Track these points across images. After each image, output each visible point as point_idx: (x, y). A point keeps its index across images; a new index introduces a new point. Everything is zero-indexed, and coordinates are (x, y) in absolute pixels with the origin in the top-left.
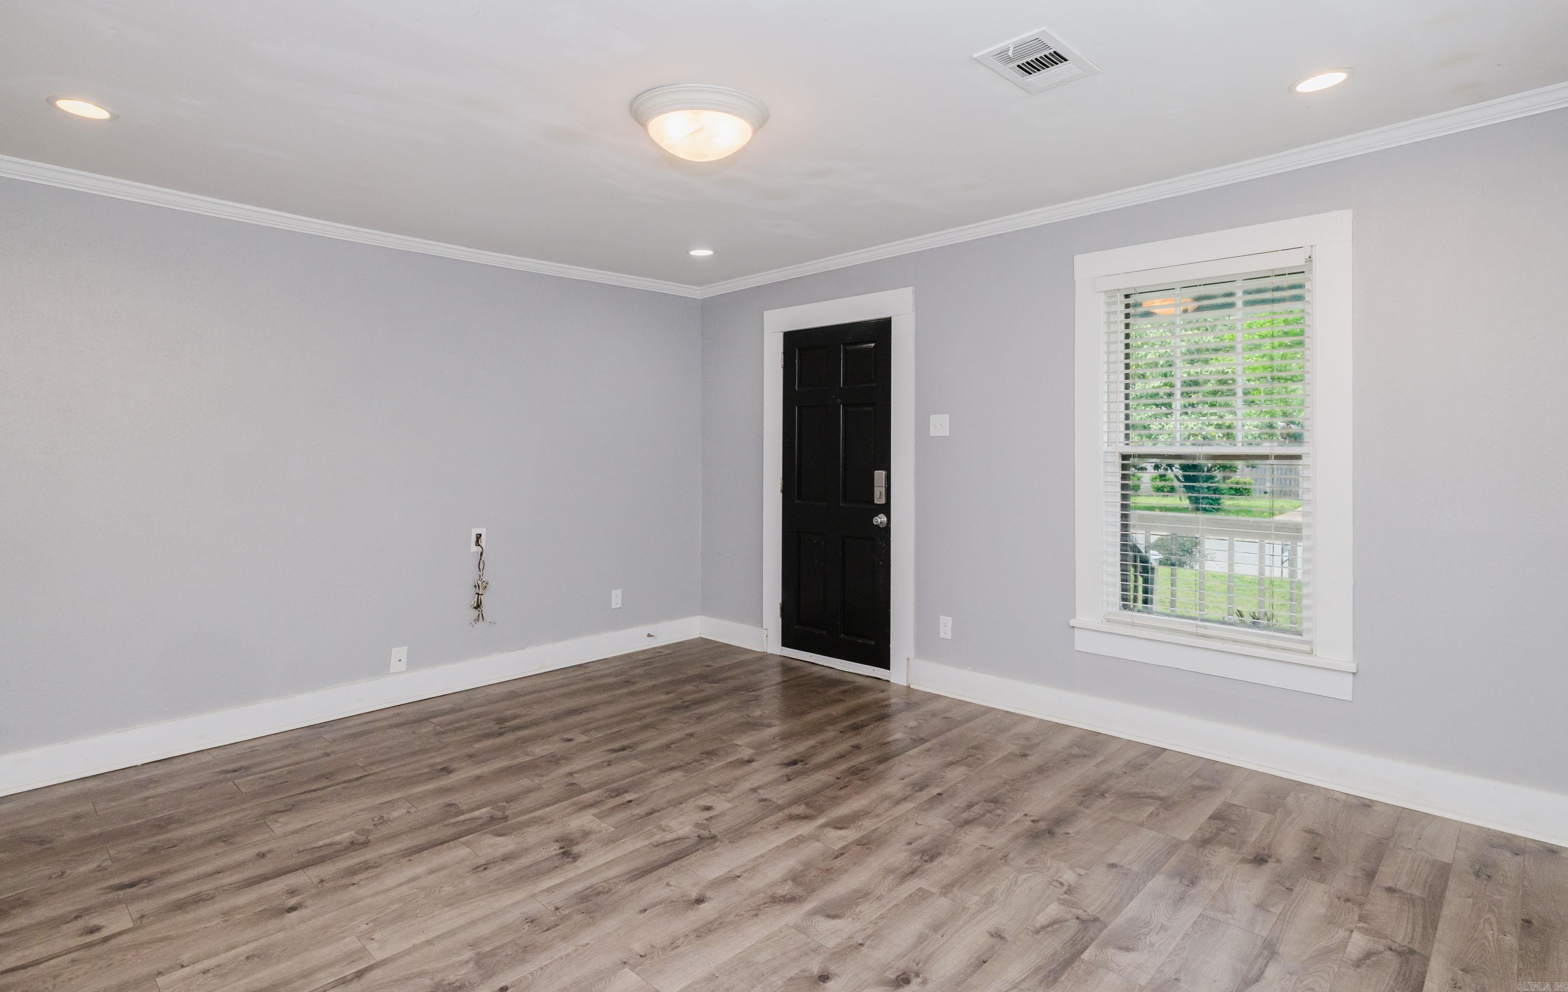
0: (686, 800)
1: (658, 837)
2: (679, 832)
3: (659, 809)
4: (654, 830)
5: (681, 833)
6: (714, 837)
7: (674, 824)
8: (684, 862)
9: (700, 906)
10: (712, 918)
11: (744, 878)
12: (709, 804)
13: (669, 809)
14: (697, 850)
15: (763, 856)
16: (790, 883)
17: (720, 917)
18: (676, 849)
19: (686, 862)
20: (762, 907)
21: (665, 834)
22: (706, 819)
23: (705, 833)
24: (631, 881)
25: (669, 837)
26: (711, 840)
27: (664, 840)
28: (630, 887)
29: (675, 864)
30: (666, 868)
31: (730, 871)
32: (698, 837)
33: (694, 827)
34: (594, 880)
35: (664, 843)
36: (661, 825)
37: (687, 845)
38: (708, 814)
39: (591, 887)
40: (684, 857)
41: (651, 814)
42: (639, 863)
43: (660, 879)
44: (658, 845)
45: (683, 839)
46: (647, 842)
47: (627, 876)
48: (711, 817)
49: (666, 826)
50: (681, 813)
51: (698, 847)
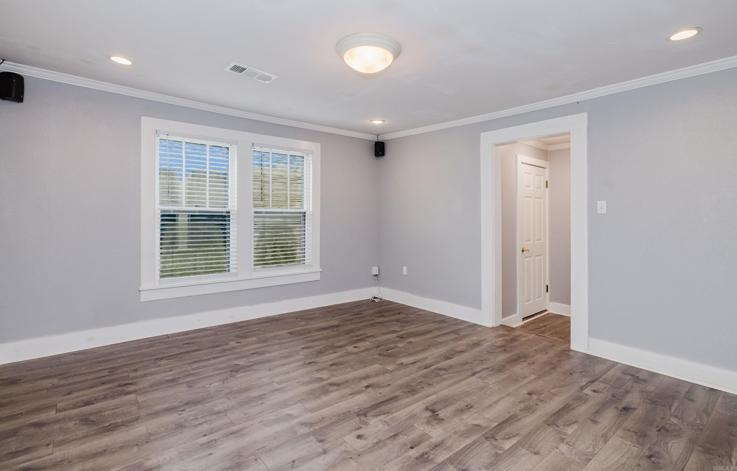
0: (373, 446)
1: (388, 418)
2: (377, 420)
3: (391, 439)
4: (391, 422)
5: (376, 420)
6: (358, 415)
7: (380, 426)
8: (374, 403)
9: (367, 385)
10: (363, 381)
11: (348, 394)
12: (359, 440)
13: (384, 438)
14: (368, 408)
15: (337, 403)
16: (329, 390)
17: (360, 381)
18: (378, 410)
19: (373, 403)
20: (344, 383)
21: (385, 420)
22: (361, 428)
23: (363, 418)
24: (396, 396)
25: (382, 417)
26: (360, 413)
27: (386, 415)
28: (397, 393)
29: (378, 402)
30: (382, 400)
31: (354, 397)
32: (366, 416)
33: (368, 423)
34: (413, 398)
35: (384, 414)
36: (388, 425)
37: (373, 412)
38: (360, 432)
39: (413, 395)
40: (374, 405)
41: (395, 435)
42: (395, 404)
43: (384, 396)
44: (388, 412)
45: (374, 416)
46: (394, 415)
47: (398, 398)
48: (358, 429)
49: (385, 425)
50: (376, 434)
51: (367, 410)
